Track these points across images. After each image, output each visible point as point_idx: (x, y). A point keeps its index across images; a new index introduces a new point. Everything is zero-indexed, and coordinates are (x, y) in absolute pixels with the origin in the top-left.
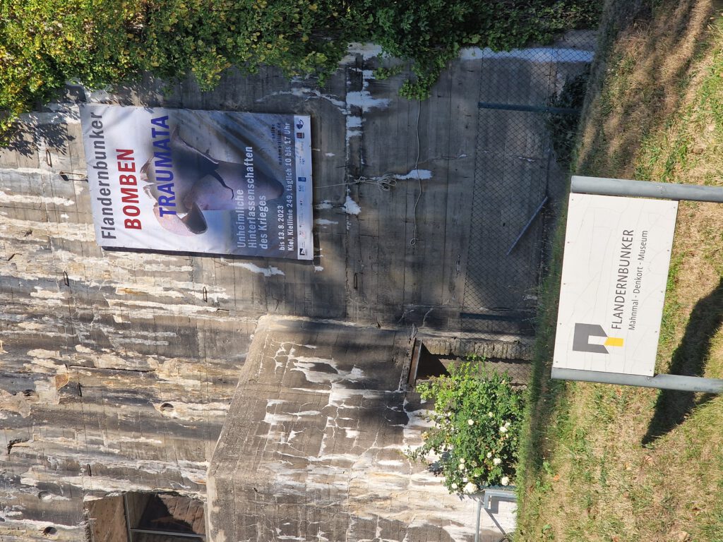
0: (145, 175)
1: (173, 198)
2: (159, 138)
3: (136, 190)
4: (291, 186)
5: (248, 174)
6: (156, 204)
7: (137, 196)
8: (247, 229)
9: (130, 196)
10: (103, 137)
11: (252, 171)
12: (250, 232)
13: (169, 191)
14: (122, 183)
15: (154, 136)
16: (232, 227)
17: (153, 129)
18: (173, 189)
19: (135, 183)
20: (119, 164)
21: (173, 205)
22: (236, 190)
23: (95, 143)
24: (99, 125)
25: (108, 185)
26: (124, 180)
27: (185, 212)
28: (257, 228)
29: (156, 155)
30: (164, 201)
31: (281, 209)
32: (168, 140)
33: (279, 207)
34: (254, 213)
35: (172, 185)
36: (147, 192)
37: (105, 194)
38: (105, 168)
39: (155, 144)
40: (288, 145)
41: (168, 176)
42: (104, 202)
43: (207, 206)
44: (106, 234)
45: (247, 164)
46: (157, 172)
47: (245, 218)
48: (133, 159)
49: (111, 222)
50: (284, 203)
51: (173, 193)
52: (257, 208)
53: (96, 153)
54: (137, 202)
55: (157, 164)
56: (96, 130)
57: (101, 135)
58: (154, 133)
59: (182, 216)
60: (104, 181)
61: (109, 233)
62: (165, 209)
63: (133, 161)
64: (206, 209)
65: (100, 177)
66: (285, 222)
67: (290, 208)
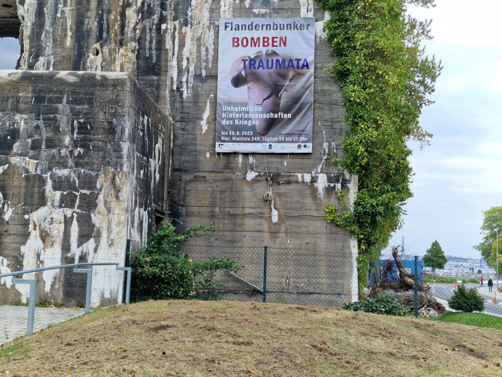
0: (270, 53)
1: (255, 68)
2: (295, 63)
3: (259, 46)
4: (266, 140)
5: (273, 114)
6: (250, 58)
7: (255, 46)
8: (236, 113)
9: (254, 42)
10: (294, 29)
11: (275, 117)
12: (234, 114)
13: (259, 66)
14: (264, 38)
15: (296, 60)
16: (237, 104)
17: (301, 60)
18: (261, 69)
19: (264, 46)
20: (277, 38)
21: (250, 68)
22: (262, 107)
23: (290, 25)
24: (302, 28)
25: (262, 29)
26: (266, 40)
27: (246, 74)
28: (237, 119)
29: (284, 60)
30: (253, 62)
31: (250, 133)
32: (293, 68)
33: (251, 132)
34: (247, 117)
35: (264, 68)
36: (258, 52)
37: (256, 27)
38: (274, 29)
39: (291, 60)
40: (293, 139)
41: (270, 66)
42: (250, 26)
43: (250, 89)
44: (228, 25)
45: (279, 114)
46: (272, 60)
47: (243, 112)
48: (280, 46)
49: (237, 29)
50: (254, 136)
51: (258, 68)
52: (250, 119)
53: (284, 25)
54: (251, 46)
55: (278, 61)
56: (298, 26)
57: (296, 28)
58: (298, 60)
59: (243, 73)
60: (265, 27)
61: (228, 27)
62: (247, 63)
63: (279, 46)
64: (248, 88)
65: (267, 25)
66: (242, 136)
67: (251, 139)
